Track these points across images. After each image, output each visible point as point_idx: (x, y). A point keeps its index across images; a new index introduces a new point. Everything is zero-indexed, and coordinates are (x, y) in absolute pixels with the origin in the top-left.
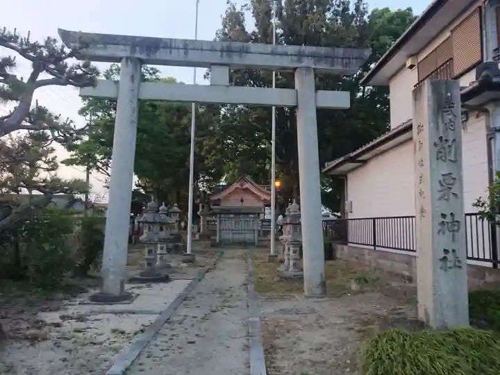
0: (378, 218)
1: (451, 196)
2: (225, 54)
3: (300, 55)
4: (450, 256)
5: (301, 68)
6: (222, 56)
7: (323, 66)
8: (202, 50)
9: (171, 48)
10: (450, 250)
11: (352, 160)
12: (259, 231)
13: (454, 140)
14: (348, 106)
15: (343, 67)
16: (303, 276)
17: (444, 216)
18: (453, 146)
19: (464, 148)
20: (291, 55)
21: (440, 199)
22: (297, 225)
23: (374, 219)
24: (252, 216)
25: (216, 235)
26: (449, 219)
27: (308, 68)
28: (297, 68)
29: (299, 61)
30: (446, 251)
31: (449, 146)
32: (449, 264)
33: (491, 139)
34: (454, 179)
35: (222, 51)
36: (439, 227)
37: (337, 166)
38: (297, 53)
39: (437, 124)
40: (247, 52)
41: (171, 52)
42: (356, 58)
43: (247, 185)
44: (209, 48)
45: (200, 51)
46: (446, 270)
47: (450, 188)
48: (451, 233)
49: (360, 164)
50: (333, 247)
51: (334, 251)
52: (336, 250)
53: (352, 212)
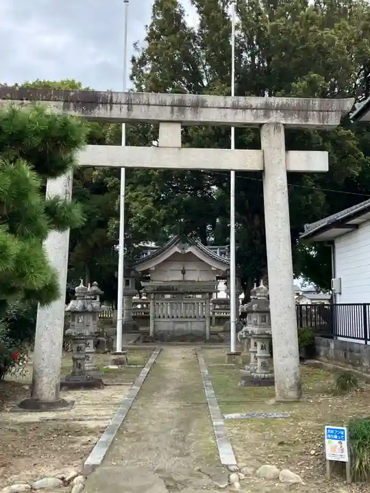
2: (176, 109)
3: (267, 109)
5: (268, 124)
6: (172, 112)
7: (295, 121)
8: (149, 105)
9: (111, 103)
11: (340, 224)
12: (211, 318)
14: (326, 169)
15: (320, 121)
16: (273, 378)
20: (256, 109)
22: (265, 314)
23: (365, 305)
24: (199, 296)
25: (148, 325)
27: (276, 125)
28: (264, 124)
29: (266, 115)
35: (172, 106)
38: (264, 107)
40: (203, 107)
41: (111, 109)
42: (335, 111)
43: (190, 249)
44: (158, 103)
45: (146, 107)
49: (350, 229)
50: (316, 342)
51: (317, 347)
52: (319, 345)
53: (340, 293)
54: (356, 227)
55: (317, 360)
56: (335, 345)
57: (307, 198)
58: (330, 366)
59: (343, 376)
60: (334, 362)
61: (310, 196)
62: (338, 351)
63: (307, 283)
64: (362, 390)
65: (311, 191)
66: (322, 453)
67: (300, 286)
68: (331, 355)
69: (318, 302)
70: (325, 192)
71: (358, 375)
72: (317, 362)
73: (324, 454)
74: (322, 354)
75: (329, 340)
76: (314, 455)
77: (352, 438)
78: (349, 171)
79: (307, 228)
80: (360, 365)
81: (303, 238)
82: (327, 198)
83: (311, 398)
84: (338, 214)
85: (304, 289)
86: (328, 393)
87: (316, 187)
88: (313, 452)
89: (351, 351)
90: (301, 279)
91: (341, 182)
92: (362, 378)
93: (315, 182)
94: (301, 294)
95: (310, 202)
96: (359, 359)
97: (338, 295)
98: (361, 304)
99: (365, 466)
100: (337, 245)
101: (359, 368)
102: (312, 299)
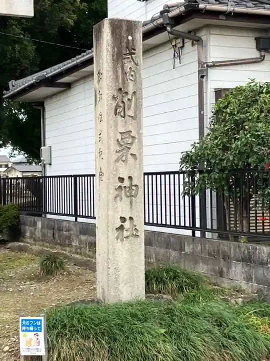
0: (79, 176)
1: (129, 156)
4: (127, 225)
10: (128, 218)
11: (50, 82)
13: (135, 92)
14: (32, 14)
17: (121, 180)
18: (133, 99)
19: (145, 103)
21: (117, 160)
23: (75, 177)
26: (126, 183)
30: (123, 219)
31: (129, 99)
32: (126, 234)
33: (202, 77)
34: (133, 137)
36: (117, 193)
37: (32, 87)
39: (117, 72)
46: (122, 240)
47: (130, 148)
48: (129, 199)
49: (62, 89)
50: (22, 222)
51: (22, 227)
52: (25, 224)
53: (50, 164)
54: (68, 86)
55: (22, 241)
56: (42, 224)
57: (14, 49)
58: (36, 248)
59: (48, 259)
60: (41, 243)
61: (17, 46)
62: (46, 231)
63: (16, 152)
64: (69, 274)
65: (18, 41)
66: (16, 348)
67: (8, 156)
68: (38, 236)
69: (29, 174)
70: (35, 43)
71: (66, 257)
72: (22, 244)
73: (18, 349)
74: (28, 234)
75: (36, 218)
76: (8, 351)
77: (50, 328)
78: (62, 18)
79: (13, 86)
80: (70, 245)
81: (9, 97)
82: (37, 50)
83: (11, 287)
84: (48, 70)
85: (13, 160)
86: (31, 279)
87: (24, 36)
88: (7, 348)
89: (60, 229)
90: (9, 148)
91: (54, 31)
92: (70, 259)
93: (23, 29)
94: (10, 166)
95: (17, 55)
96: (69, 238)
97: (47, 166)
98: (71, 176)
99: (64, 358)
100: (47, 107)
101: (68, 249)
102: (23, 172)
